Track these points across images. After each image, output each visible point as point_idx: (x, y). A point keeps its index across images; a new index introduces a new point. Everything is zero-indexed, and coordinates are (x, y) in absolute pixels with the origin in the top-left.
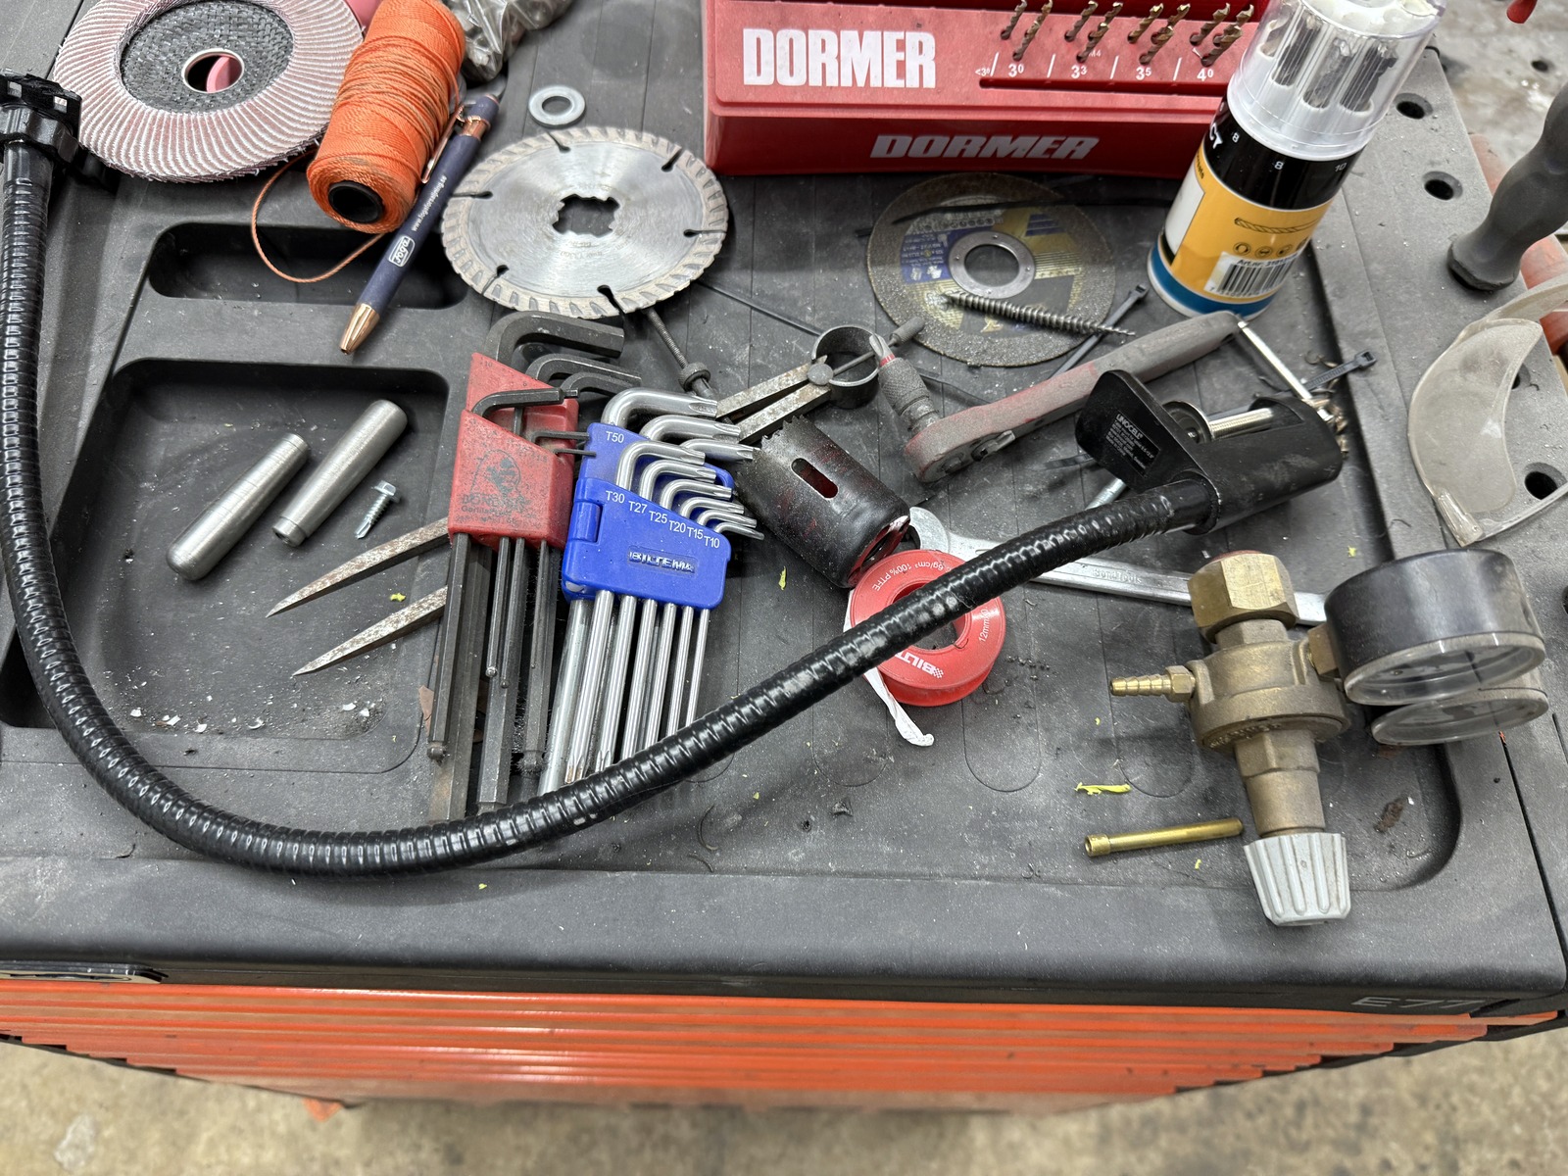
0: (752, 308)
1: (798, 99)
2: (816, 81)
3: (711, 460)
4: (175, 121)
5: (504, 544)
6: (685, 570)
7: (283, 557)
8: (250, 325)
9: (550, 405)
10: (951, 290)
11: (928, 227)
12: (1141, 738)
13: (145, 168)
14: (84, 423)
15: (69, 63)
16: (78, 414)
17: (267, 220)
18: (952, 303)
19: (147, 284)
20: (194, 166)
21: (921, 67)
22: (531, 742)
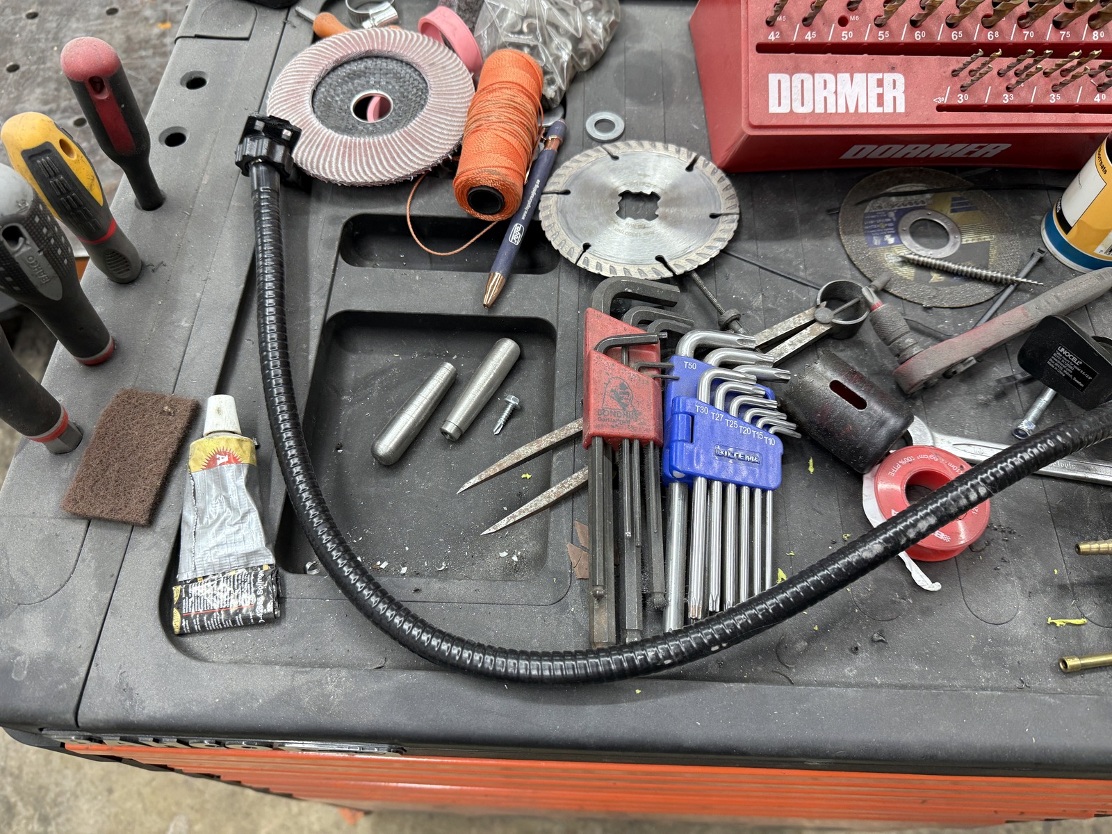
0: (760, 267)
1: (807, 122)
2: (820, 109)
3: (761, 381)
4: (355, 143)
5: (626, 444)
6: (754, 462)
7: (445, 449)
8: (415, 287)
9: (648, 345)
10: (904, 253)
11: (880, 207)
12: (1089, 584)
13: (337, 177)
14: (312, 357)
15: (277, 104)
16: (307, 350)
17: (417, 212)
18: (906, 262)
19: (340, 258)
20: (370, 175)
21: (895, 98)
22: (657, 587)
